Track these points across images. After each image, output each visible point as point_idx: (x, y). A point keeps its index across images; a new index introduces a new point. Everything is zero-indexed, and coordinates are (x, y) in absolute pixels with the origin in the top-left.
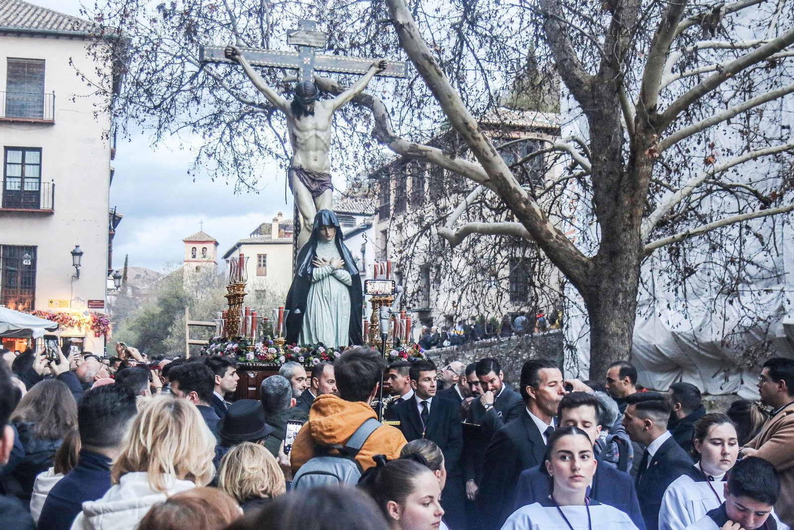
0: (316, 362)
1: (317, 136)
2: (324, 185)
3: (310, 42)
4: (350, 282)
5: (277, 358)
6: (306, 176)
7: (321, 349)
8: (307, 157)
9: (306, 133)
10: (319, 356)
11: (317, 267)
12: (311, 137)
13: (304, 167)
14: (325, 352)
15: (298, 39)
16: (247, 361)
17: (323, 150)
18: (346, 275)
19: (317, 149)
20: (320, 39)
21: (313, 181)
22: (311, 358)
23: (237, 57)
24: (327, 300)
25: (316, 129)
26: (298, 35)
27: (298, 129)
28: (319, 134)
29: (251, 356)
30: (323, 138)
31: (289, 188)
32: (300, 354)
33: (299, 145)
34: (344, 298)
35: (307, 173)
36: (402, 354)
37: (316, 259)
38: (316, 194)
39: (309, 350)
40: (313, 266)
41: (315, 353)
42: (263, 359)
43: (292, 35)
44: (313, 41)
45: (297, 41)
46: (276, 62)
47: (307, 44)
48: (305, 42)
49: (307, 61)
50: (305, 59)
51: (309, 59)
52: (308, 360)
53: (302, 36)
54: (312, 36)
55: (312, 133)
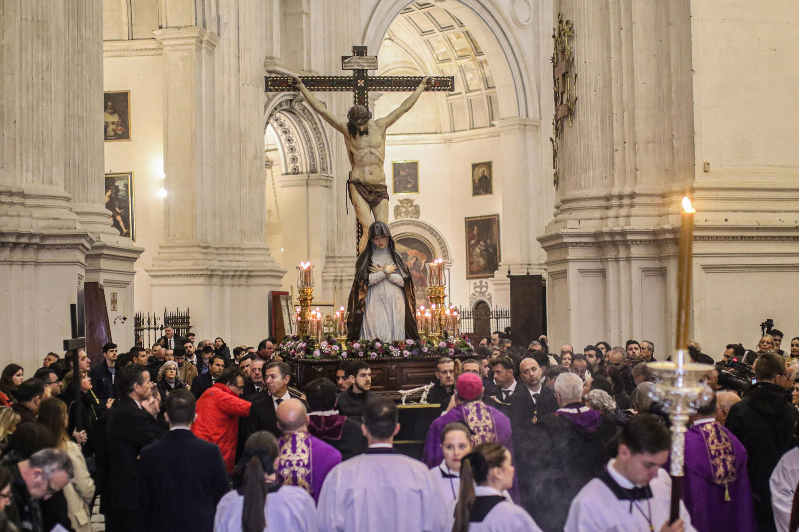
0: (373, 355)
1: (371, 153)
2: (380, 196)
3: (363, 66)
4: (402, 284)
5: (340, 354)
6: (364, 189)
7: (378, 344)
8: (364, 172)
9: (361, 150)
10: (376, 351)
11: (373, 273)
13: (362, 180)
14: (381, 347)
15: (351, 64)
16: (314, 358)
17: (377, 164)
18: (398, 278)
19: (372, 164)
20: (372, 62)
21: (370, 192)
22: (369, 353)
23: (297, 85)
24: (382, 300)
25: (370, 146)
26: (352, 61)
27: (354, 147)
28: (373, 150)
29: (317, 353)
30: (377, 154)
31: (349, 200)
32: (360, 350)
33: (356, 161)
34: (398, 298)
35: (364, 186)
36: (449, 345)
37: (372, 266)
38: (373, 204)
39: (367, 346)
40: (369, 272)
41: (372, 348)
42: (328, 355)
43: (346, 61)
44: (365, 64)
45: (351, 66)
46: (333, 86)
47: (360, 68)
48: (358, 66)
49: (361, 83)
50: (359, 81)
51: (363, 81)
52: (366, 355)
53: (356, 61)
54: (364, 61)
55: (367, 150)
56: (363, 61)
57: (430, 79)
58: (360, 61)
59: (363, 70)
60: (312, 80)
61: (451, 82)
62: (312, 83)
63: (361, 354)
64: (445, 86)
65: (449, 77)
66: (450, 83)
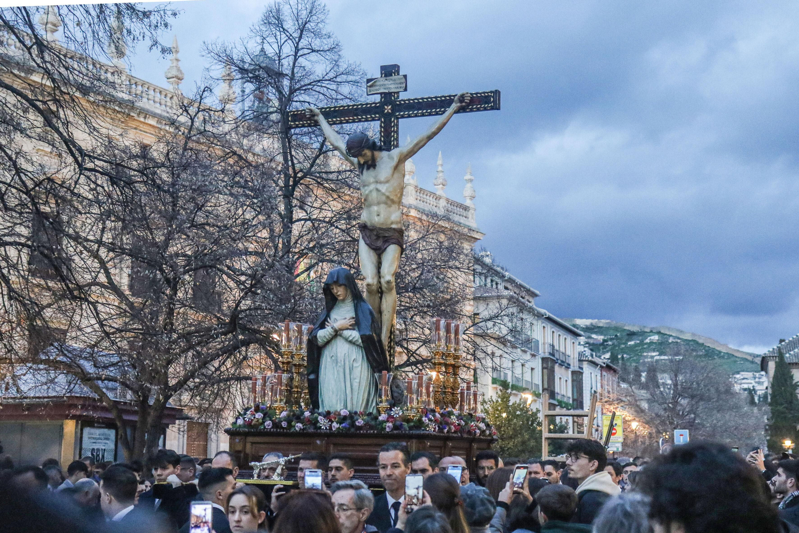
0: (298, 427)
1: (378, 190)
2: (386, 241)
3: (390, 88)
4: (360, 342)
5: (263, 422)
6: (370, 234)
8: (370, 213)
9: (366, 188)
12: (371, 191)
14: (309, 417)
15: (377, 88)
17: (386, 203)
18: (355, 335)
19: (379, 204)
20: (400, 83)
22: (293, 423)
23: (316, 118)
25: (377, 182)
26: (378, 83)
28: (380, 187)
30: (383, 191)
35: (371, 230)
38: (378, 252)
43: (371, 84)
44: (392, 86)
45: (376, 90)
46: (357, 115)
47: (386, 91)
48: (385, 89)
49: (388, 109)
50: (386, 107)
51: (390, 107)
52: (290, 426)
53: (382, 83)
54: (391, 82)
55: (372, 187)
56: (389, 83)
57: (462, 96)
58: (386, 82)
59: (390, 94)
60: (335, 111)
61: (493, 97)
62: (336, 114)
63: (284, 424)
64: (486, 103)
65: (491, 92)
66: (492, 99)
